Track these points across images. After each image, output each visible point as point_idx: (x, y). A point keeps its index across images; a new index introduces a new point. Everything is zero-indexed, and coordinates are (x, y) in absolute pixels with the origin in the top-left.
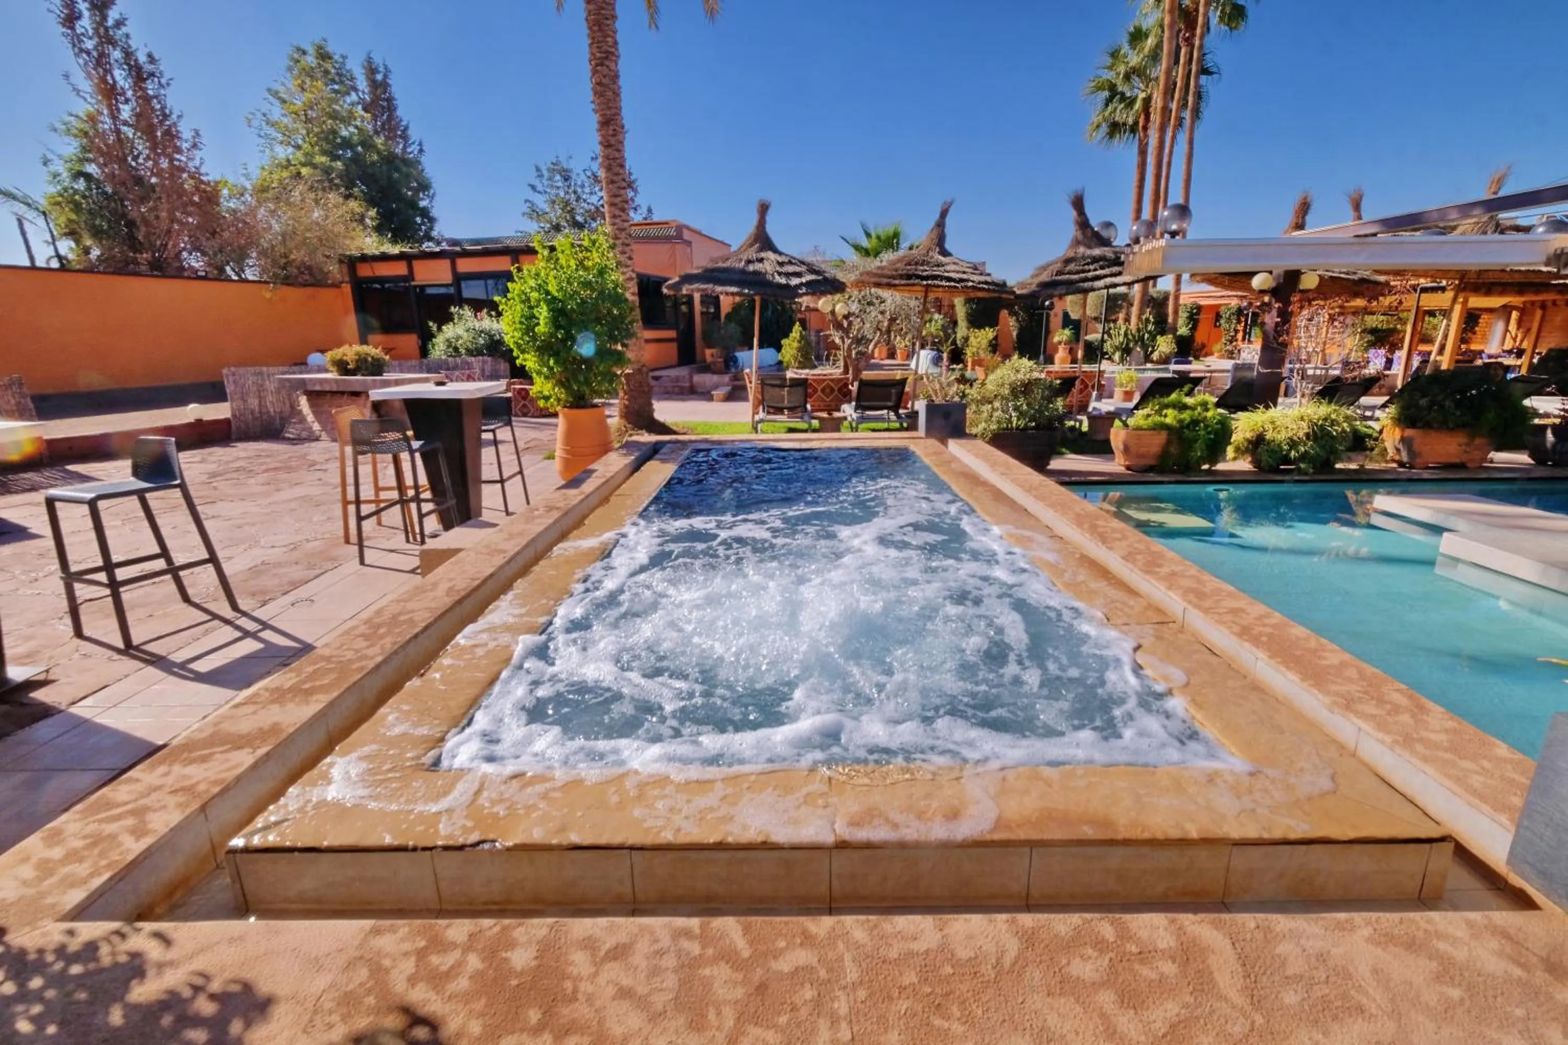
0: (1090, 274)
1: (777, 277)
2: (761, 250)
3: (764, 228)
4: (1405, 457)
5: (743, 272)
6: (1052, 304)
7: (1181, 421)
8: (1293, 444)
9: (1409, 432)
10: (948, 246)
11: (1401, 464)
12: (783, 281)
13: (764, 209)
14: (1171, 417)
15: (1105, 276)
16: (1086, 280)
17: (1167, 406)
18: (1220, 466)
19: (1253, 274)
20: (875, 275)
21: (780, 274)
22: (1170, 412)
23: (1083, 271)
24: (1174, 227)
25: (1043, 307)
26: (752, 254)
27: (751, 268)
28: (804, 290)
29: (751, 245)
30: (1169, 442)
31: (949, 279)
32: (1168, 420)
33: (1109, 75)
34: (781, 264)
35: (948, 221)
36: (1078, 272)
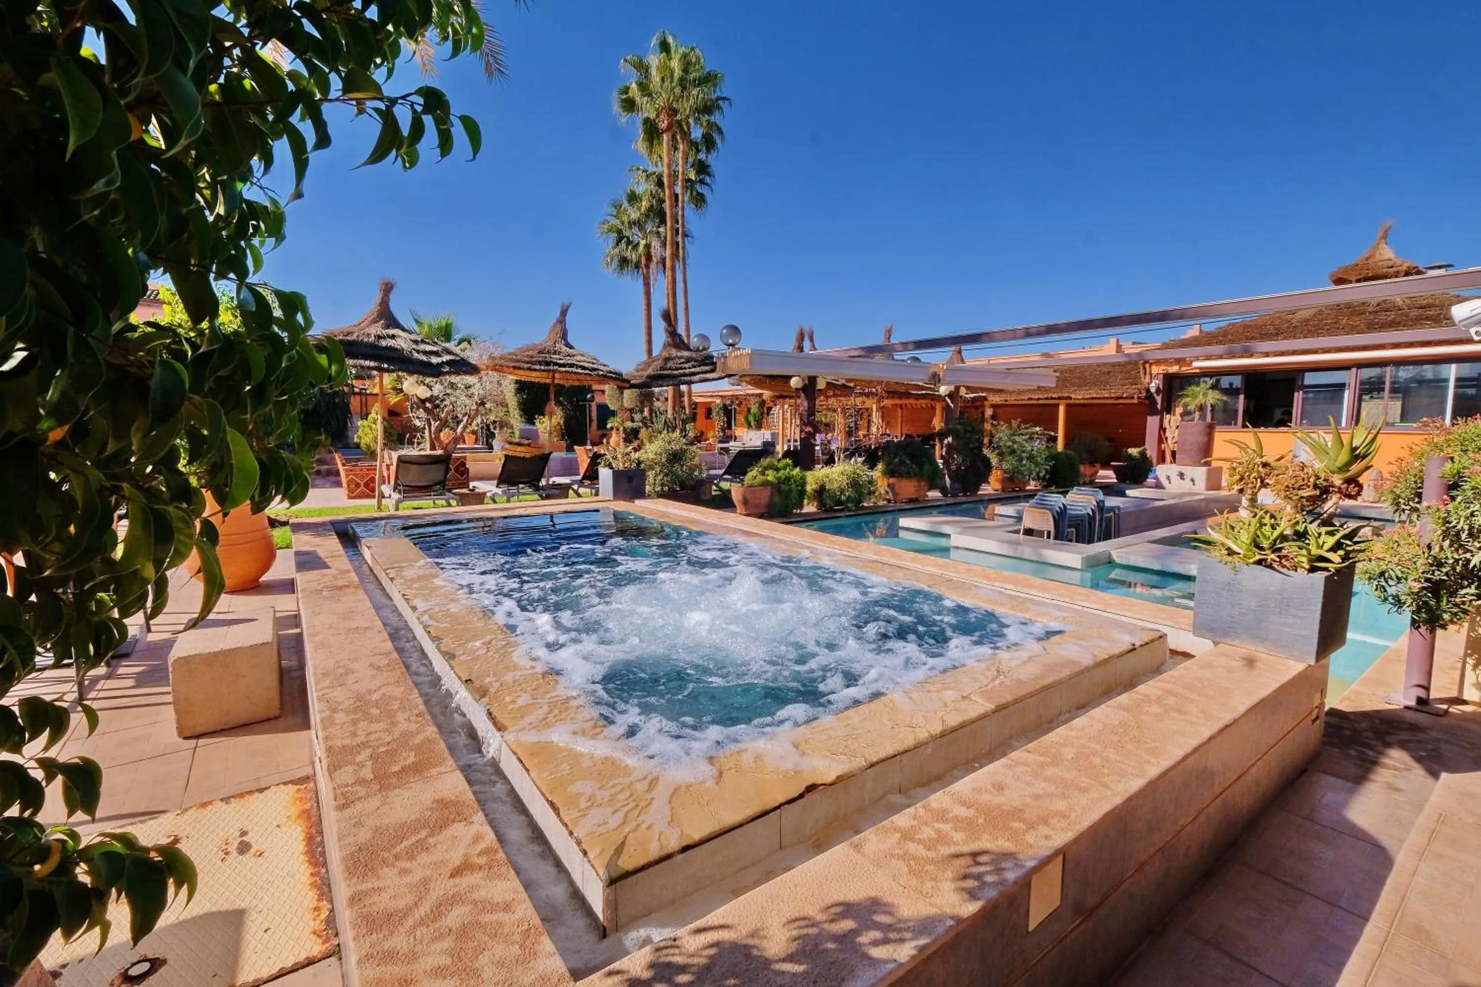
0: (687, 371)
1: (416, 355)
2: (387, 327)
3: (388, 305)
4: (890, 496)
5: (374, 346)
6: (593, 397)
7: (778, 479)
8: (842, 491)
9: (892, 480)
10: (570, 340)
11: (889, 501)
12: (424, 358)
13: (388, 288)
14: (771, 476)
15: (698, 373)
16: (685, 375)
17: (766, 468)
18: (804, 511)
19: (790, 377)
20: (512, 360)
21: (418, 352)
22: (770, 472)
23: (681, 368)
24: (731, 341)
25: (585, 400)
26: (377, 329)
27: (384, 343)
28: (446, 369)
29: (375, 321)
30: (772, 495)
31: (584, 368)
32: (770, 478)
33: (617, 222)
34: (416, 342)
35: (568, 318)
36: (677, 369)
